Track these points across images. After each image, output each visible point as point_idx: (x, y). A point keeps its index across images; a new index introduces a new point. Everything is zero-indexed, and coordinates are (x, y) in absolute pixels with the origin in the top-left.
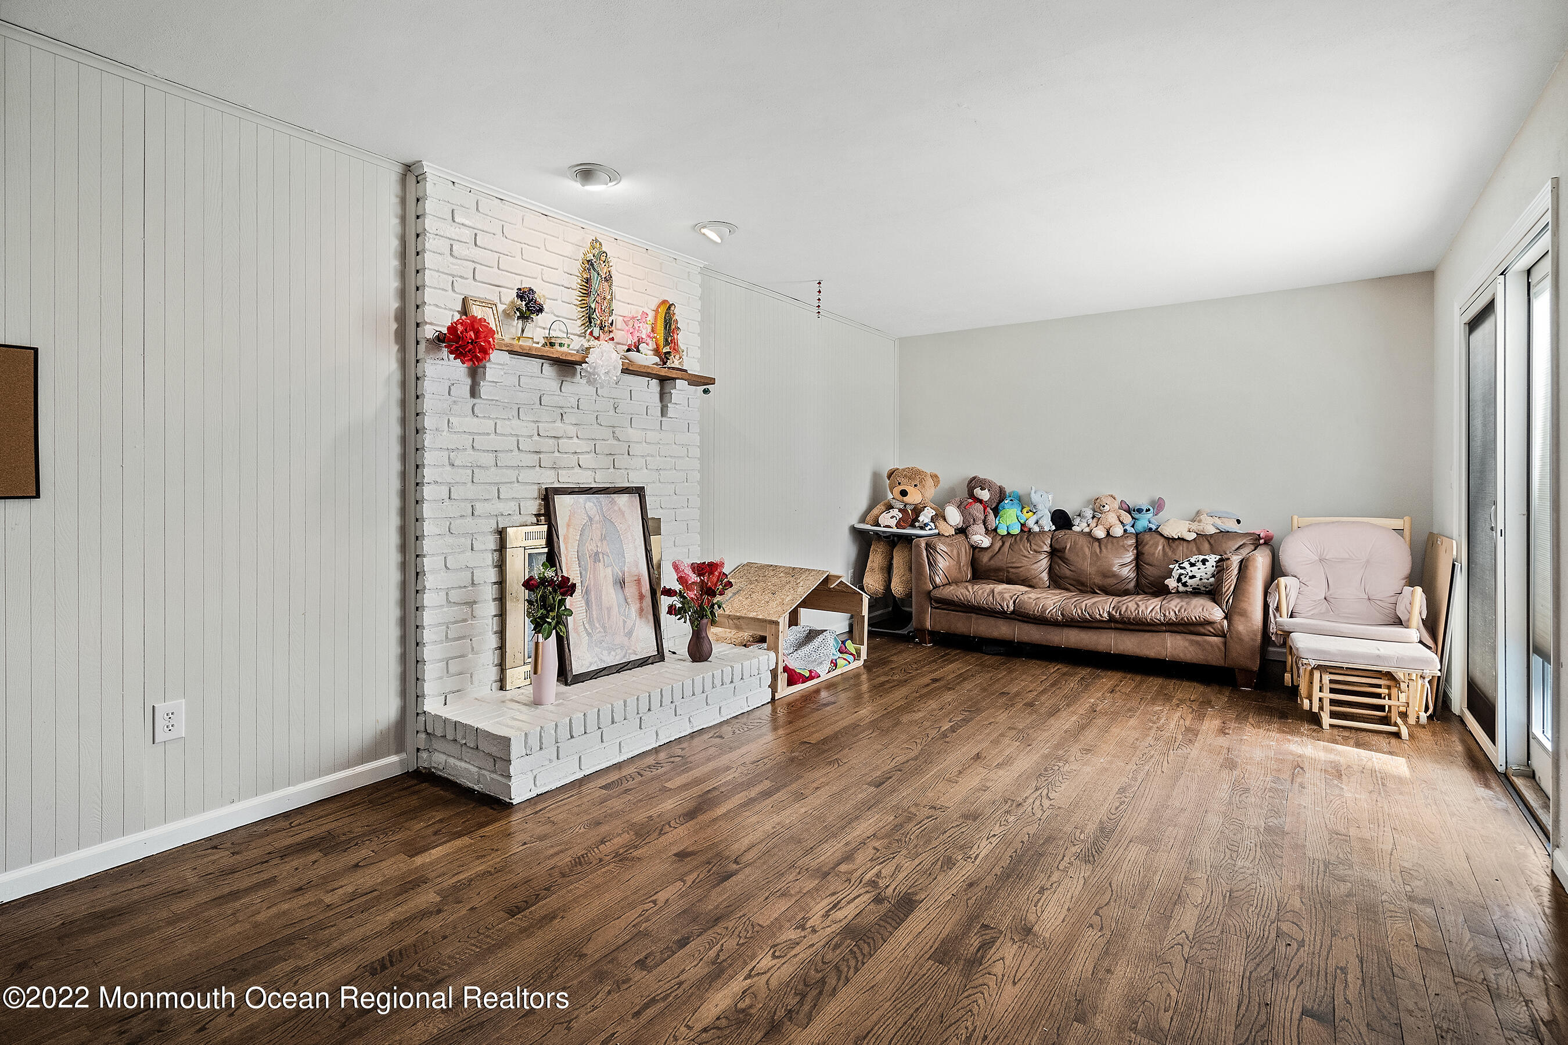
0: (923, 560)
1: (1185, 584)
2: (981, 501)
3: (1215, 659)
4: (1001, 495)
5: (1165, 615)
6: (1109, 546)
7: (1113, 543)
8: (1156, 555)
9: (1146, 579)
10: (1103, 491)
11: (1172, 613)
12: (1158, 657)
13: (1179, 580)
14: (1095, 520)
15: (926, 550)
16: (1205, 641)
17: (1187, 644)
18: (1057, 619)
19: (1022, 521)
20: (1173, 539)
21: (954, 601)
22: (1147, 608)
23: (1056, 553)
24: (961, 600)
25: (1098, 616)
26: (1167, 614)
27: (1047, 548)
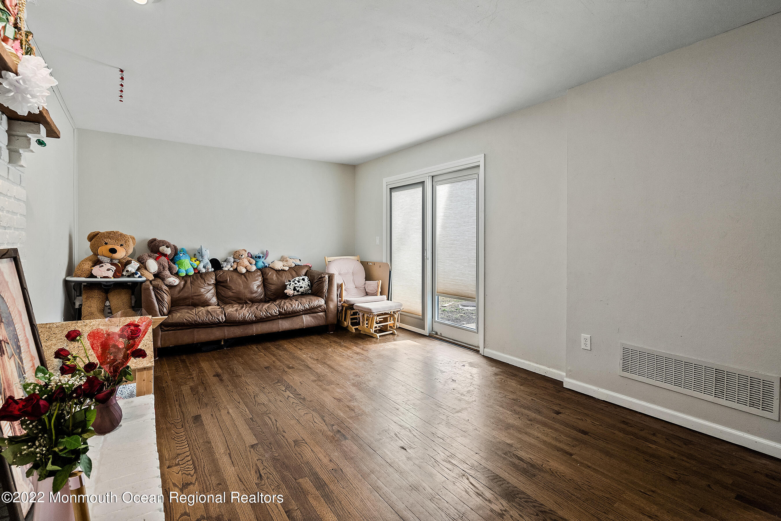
0: (153, 299)
1: (298, 291)
2: (165, 255)
3: (322, 322)
4: (176, 252)
5: (304, 307)
6: (250, 276)
7: (252, 275)
8: (274, 279)
9: (271, 291)
10: (238, 247)
11: (307, 305)
12: (301, 328)
13: (295, 289)
14: (235, 263)
15: (153, 290)
16: (318, 315)
17: (311, 318)
18: (253, 320)
19: (195, 267)
20: (279, 270)
21: (184, 323)
22: (296, 305)
23: (219, 284)
24: (190, 321)
25: (274, 314)
26: (305, 306)
27: (213, 281)
